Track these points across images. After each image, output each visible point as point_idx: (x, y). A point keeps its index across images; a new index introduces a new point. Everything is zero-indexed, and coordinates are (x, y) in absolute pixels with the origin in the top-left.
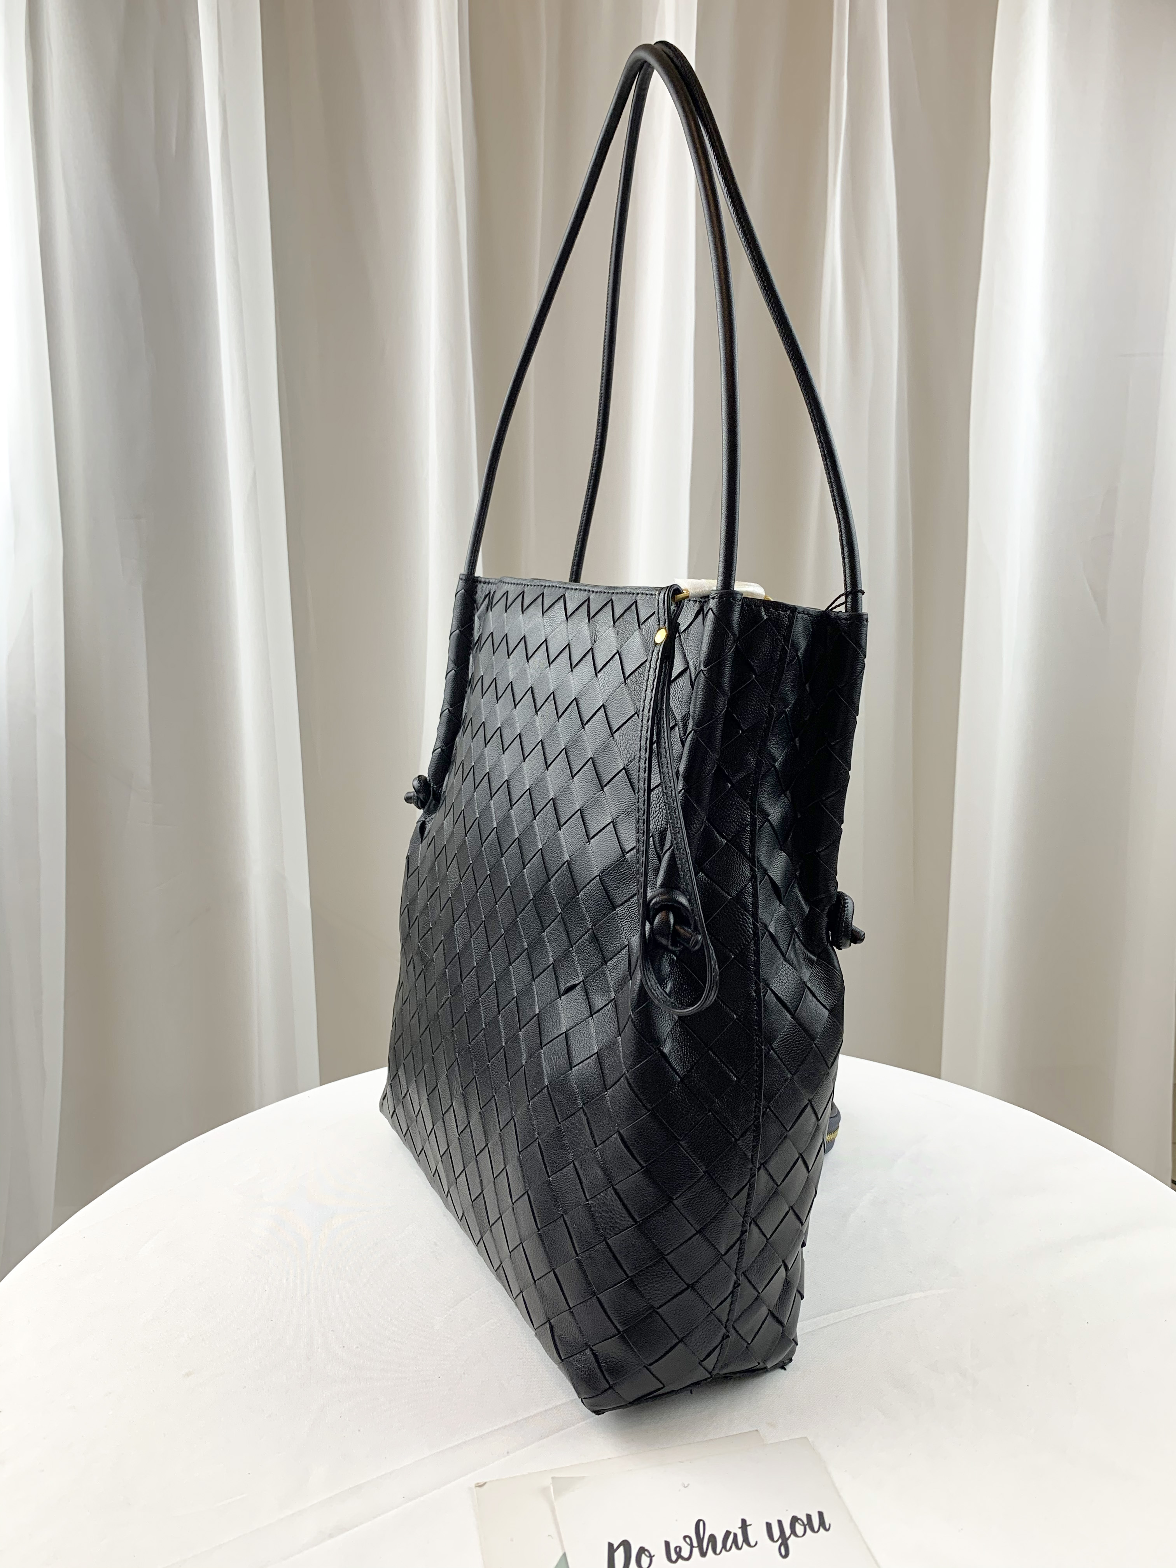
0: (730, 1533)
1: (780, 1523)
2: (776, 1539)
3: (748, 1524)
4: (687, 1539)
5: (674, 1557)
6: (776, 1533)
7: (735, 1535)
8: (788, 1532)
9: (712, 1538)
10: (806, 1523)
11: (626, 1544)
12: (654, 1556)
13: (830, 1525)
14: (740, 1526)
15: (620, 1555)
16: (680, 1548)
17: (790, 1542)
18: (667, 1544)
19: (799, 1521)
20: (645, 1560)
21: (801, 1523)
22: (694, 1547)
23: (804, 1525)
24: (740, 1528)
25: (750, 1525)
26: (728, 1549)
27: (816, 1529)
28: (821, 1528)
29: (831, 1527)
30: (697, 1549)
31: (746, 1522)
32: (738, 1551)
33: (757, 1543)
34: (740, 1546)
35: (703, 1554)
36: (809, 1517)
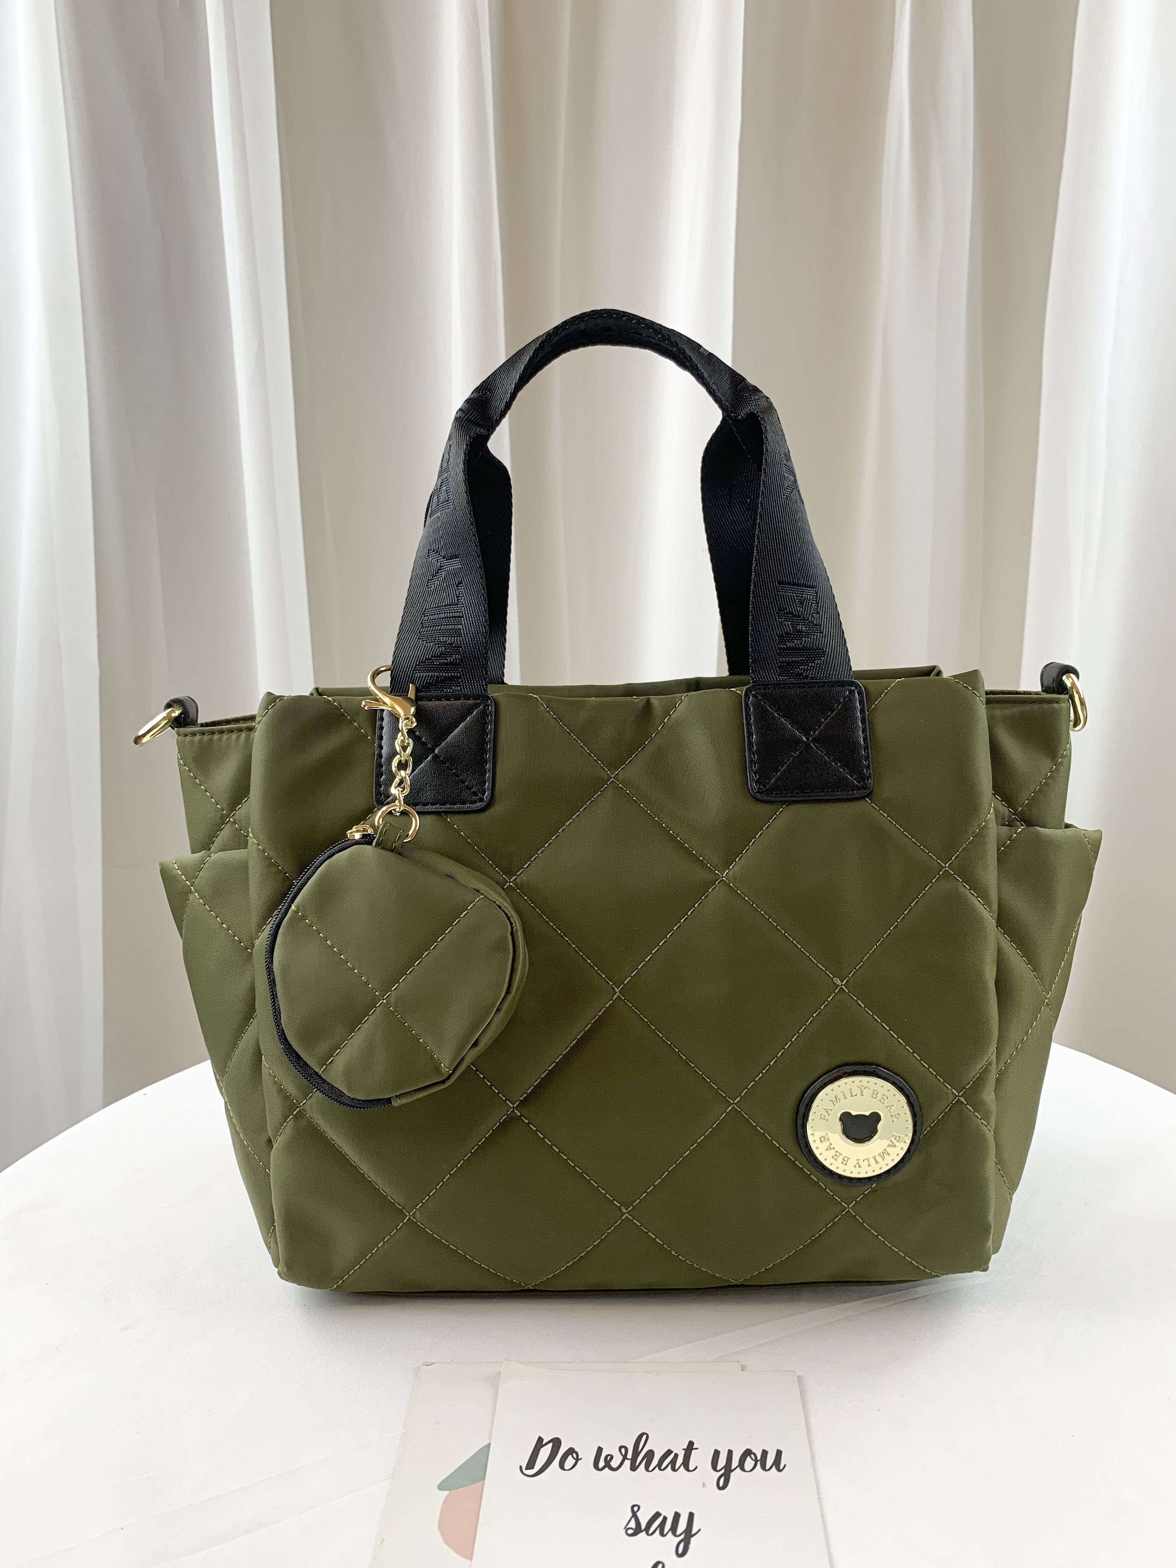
0: (672, 1452)
1: (730, 1453)
2: (718, 1469)
3: (694, 1447)
4: (623, 1450)
5: (602, 1464)
6: (722, 1462)
7: (676, 1456)
8: (735, 1462)
9: (650, 1454)
10: (759, 1458)
11: (556, 1443)
12: (581, 1459)
13: (785, 1466)
14: (685, 1447)
15: (545, 1453)
16: (612, 1457)
17: (732, 1474)
18: (600, 1450)
19: (752, 1456)
20: (570, 1461)
21: (754, 1458)
22: (627, 1459)
23: (756, 1461)
24: (684, 1449)
25: (697, 1449)
26: (662, 1468)
27: (768, 1467)
28: (774, 1467)
29: (786, 1467)
30: (630, 1461)
31: (693, 1445)
32: (671, 1471)
33: (696, 1468)
34: (677, 1468)
35: (634, 1468)
36: (765, 1453)
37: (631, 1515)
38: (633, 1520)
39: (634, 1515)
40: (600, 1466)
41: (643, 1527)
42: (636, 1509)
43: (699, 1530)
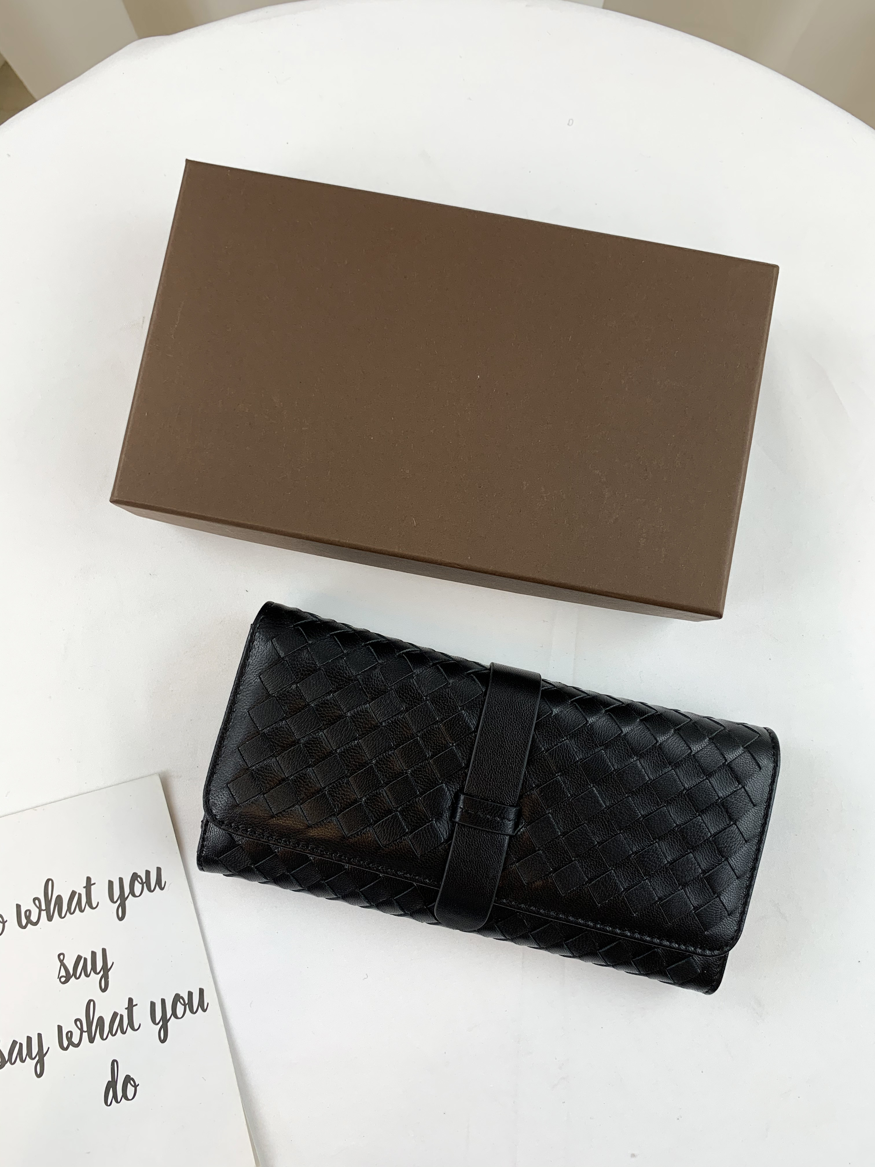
0: (76, 893)
1: (121, 880)
2: (115, 900)
4: (37, 902)
5: (24, 922)
6: (116, 894)
7: (80, 895)
8: (127, 891)
9: (60, 899)
10: (144, 881)
12: (6, 921)
13: (166, 882)
14: (85, 884)
16: (30, 911)
17: (127, 902)
18: (18, 907)
19: (139, 879)
21: (140, 881)
22: (42, 910)
23: (142, 883)
24: (84, 888)
25: (94, 884)
26: (72, 911)
27: (152, 888)
28: (157, 886)
29: (166, 884)
30: (45, 912)
31: (91, 882)
32: (79, 912)
33: (98, 903)
34: (83, 909)
35: (50, 918)
36: (148, 873)
37: (59, 964)
38: (62, 967)
39: (61, 962)
40: (24, 924)
41: (71, 973)
42: (62, 957)
43: (113, 963)
